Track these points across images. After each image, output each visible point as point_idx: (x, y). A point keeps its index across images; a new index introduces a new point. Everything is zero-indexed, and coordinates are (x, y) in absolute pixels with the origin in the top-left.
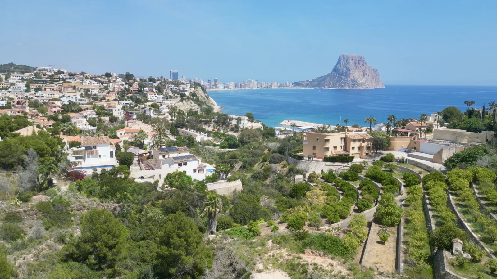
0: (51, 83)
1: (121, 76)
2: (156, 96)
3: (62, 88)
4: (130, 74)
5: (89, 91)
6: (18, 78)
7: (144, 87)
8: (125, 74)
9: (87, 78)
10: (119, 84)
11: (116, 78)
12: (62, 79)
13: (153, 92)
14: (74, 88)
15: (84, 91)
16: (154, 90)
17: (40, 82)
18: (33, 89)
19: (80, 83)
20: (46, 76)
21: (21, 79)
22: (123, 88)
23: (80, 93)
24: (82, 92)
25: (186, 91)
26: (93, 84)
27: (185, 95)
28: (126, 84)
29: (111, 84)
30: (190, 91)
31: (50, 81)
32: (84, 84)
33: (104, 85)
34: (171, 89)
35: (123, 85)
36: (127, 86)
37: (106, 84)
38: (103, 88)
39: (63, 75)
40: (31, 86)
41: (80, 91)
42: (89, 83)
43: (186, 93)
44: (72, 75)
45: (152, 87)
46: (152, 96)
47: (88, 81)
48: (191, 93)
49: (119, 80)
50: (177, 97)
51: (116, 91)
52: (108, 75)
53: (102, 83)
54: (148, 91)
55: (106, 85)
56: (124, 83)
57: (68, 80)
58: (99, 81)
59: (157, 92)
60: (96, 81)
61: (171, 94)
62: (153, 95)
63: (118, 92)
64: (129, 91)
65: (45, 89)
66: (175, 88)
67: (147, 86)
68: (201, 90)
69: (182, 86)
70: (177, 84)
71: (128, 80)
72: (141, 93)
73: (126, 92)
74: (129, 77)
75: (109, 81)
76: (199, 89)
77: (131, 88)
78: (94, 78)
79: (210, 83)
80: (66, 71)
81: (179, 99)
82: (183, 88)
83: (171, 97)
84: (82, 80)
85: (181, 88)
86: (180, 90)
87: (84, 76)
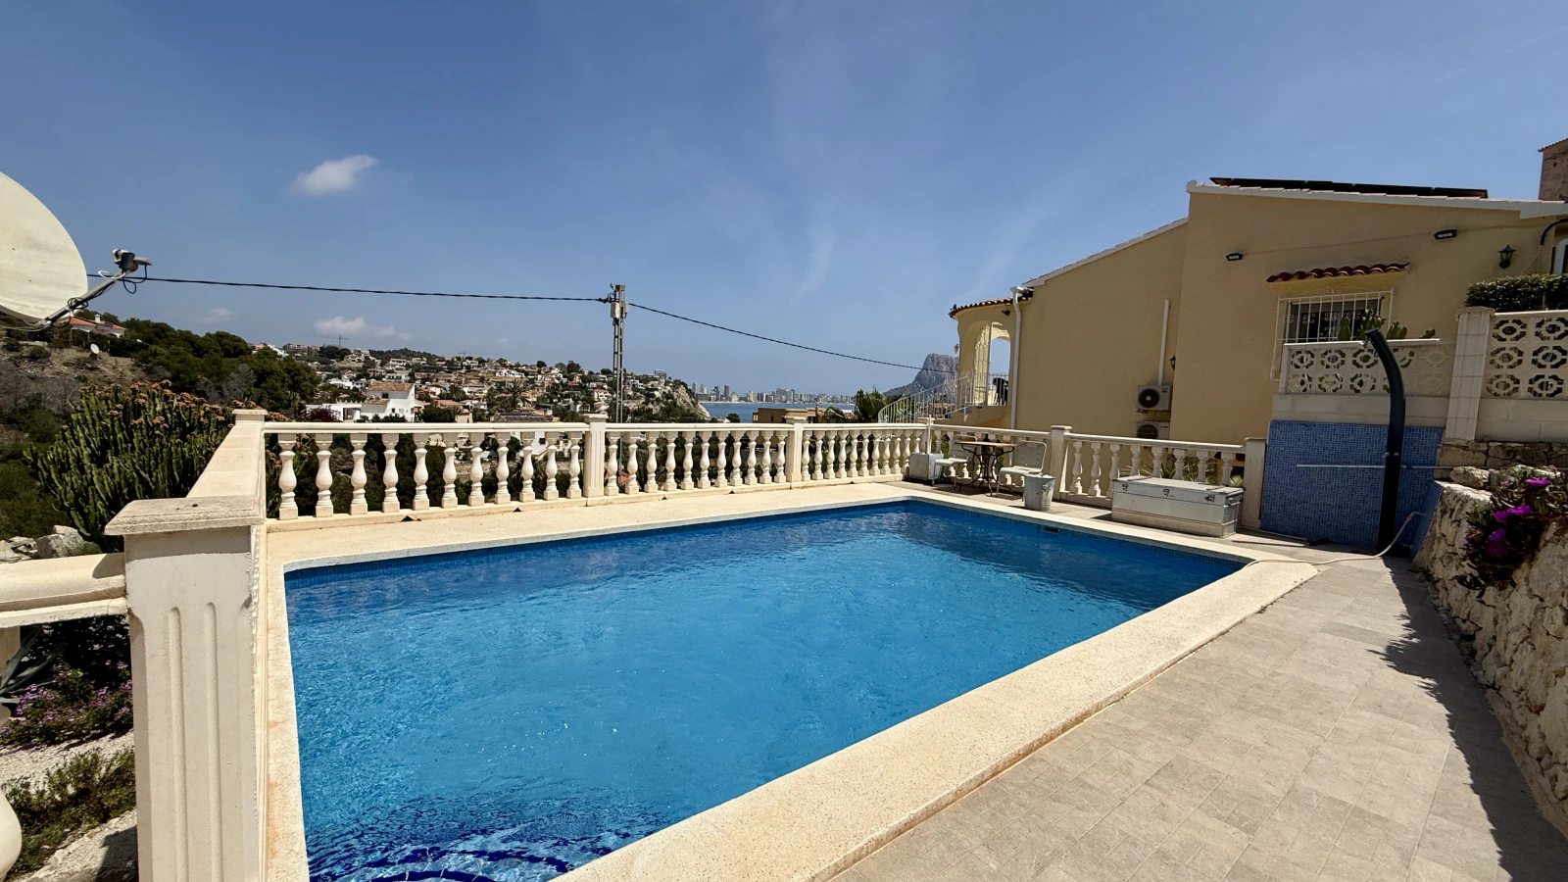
0: (448, 372)
1: (560, 366)
3: (462, 379)
4: (574, 364)
5: (504, 385)
7: (590, 381)
8: (566, 364)
9: (505, 366)
10: (554, 376)
11: (551, 369)
13: (604, 389)
14: (482, 380)
15: (496, 385)
16: (606, 386)
17: (432, 370)
19: (493, 372)
20: (444, 363)
22: (557, 382)
23: (489, 388)
24: (493, 385)
25: (657, 390)
26: (511, 375)
27: (654, 396)
28: (564, 377)
29: (540, 376)
30: (663, 390)
31: (447, 368)
32: (497, 374)
33: (529, 377)
34: (634, 385)
35: (558, 379)
36: (565, 380)
37: (532, 375)
38: (527, 382)
39: (469, 362)
40: (418, 376)
41: (489, 384)
42: (506, 374)
43: (656, 393)
44: (481, 361)
45: (604, 382)
47: (505, 371)
48: (664, 393)
49: (556, 371)
50: (639, 398)
51: (546, 385)
52: (540, 364)
53: (527, 374)
54: (595, 388)
56: (561, 375)
57: (475, 368)
58: (523, 371)
59: (608, 390)
60: (518, 371)
61: (631, 393)
62: (602, 394)
63: (548, 387)
64: (565, 386)
65: (437, 380)
66: (640, 385)
67: (595, 381)
68: (685, 391)
69: (652, 382)
70: (645, 379)
71: (569, 371)
72: (584, 391)
73: (561, 388)
74: (572, 369)
75: (539, 373)
76: (682, 390)
77: (570, 384)
78: (516, 367)
79: (718, 392)
80: (475, 356)
81: (643, 400)
82: (652, 385)
83: (630, 398)
84: (496, 369)
85: (649, 385)
86: (647, 389)
87: (502, 363)
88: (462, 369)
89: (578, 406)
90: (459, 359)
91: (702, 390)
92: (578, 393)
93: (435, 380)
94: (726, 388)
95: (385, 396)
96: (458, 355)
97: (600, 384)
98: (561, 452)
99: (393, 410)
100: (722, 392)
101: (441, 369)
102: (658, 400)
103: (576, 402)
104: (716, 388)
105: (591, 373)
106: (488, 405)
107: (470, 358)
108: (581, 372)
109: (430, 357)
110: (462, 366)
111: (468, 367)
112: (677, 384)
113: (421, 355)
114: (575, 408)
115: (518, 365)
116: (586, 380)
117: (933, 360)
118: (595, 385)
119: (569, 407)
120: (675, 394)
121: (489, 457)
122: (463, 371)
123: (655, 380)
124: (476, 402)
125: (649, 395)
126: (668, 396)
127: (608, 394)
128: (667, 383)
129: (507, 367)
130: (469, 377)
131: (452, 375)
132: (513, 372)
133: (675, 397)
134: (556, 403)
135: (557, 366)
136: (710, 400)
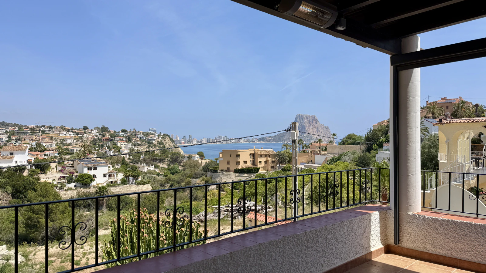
0: (31, 135)
1: (97, 128)
2: (125, 144)
3: (41, 138)
4: (105, 127)
5: (65, 141)
6: (3, 131)
7: (115, 137)
8: (100, 127)
9: (64, 130)
10: (94, 134)
11: (92, 130)
12: (42, 131)
13: (123, 140)
14: (52, 138)
15: (60, 141)
16: (124, 139)
17: (21, 134)
18: (14, 139)
19: (58, 134)
20: (28, 129)
21: (5, 132)
22: (96, 138)
23: (56, 142)
24: (58, 141)
25: (154, 140)
26: (69, 135)
27: (152, 143)
28: (100, 135)
29: (85, 135)
30: (158, 140)
31: (31, 133)
32: (61, 135)
33: (79, 135)
34: (141, 138)
35: (96, 136)
36: (100, 137)
37: (80, 135)
38: (78, 138)
39: (43, 128)
40: (13, 137)
41: (56, 141)
42: (65, 134)
43: (154, 141)
44: (51, 128)
45: (123, 136)
46: (121, 144)
47: (65, 133)
48: (158, 141)
49: (94, 132)
50: (144, 145)
51: (89, 140)
52: (85, 128)
53: (78, 134)
54: (118, 140)
55: (82, 135)
56: (98, 134)
57: (47, 132)
58: (75, 133)
59: (126, 141)
60: (72, 132)
61: (139, 142)
62: (123, 143)
63: (91, 141)
64: (100, 140)
65: (25, 139)
66: (144, 138)
67: (118, 136)
68: (169, 140)
69: (151, 136)
70: (146, 134)
71: (102, 132)
72: (112, 142)
73: (98, 141)
74: (104, 130)
75: (85, 133)
76: (167, 139)
77: (103, 138)
78: (72, 130)
79: (185, 139)
80: (47, 125)
81: (146, 146)
82: (151, 137)
83: (139, 145)
84: (60, 132)
85: (149, 137)
86: (148, 139)
87: (63, 128)
88: (39, 132)
89: (111, 152)
90: (37, 127)
91: (176, 138)
92: (109, 144)
93: (23, 139)
94: (190, 136)
95: (12, 154)
96: (37, 125)
97: (121, 138)
98: (116, 181)
99: (16, 162)
100: (187, 139)
101: (27, 133)
102: (155, 145)
103: (110, 150)
104: (184, 137)
105: (115, 132)
106: (59, 153)
107: (44, 126)
108: (109, 131)
109: (20, 127)
110: (39, 131)
111: (43, 132)
112: (165, 136)
113: (15, 125)
114: (110, 153)
115: (72, 129)
116: (112, 136)
117: (300, 118)
118: (118, 138)
119: (106, 152)
120: (164, 141)
121: (75, 186)
122: (40, 134)
123: (153, 134)
124: (52, 152)
125: (150, 143)
126: (161, 143)
127: (126, 143)
128: (159, 136)
129: (66, 130)
130: (44, 137)
131: (34, 136)
132: (70, 133)
133: (164, 143)
134: (98, 150)
135: (95, 129)
136: (181, 143)
